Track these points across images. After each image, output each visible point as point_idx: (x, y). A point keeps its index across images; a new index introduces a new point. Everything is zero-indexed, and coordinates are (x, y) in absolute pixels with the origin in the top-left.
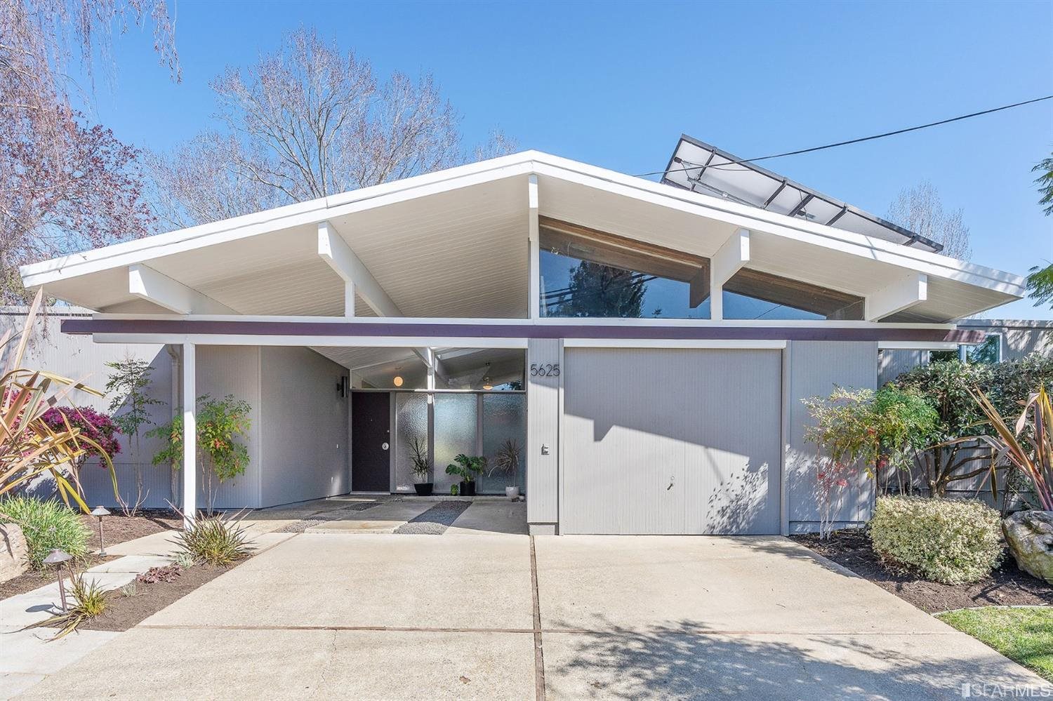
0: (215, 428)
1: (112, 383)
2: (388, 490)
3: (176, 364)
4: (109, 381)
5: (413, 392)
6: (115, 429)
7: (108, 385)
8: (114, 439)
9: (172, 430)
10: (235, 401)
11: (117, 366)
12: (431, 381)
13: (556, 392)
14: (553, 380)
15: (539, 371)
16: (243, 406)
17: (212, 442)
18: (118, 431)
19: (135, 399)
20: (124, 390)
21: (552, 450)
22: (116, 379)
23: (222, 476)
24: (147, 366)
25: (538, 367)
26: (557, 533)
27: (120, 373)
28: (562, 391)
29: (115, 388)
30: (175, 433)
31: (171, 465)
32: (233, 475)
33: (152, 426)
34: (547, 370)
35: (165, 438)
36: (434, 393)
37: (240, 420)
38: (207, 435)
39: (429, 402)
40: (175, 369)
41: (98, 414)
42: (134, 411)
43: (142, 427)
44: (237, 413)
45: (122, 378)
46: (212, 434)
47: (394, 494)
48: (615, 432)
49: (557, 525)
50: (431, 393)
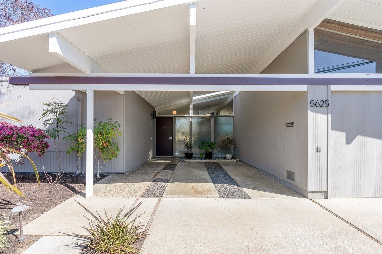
0: (102, 135)
1: (45, 113)
2: (172, 155)
3: (80, 104)
4: (44, 112)
5: (183, 116)
6: (46, 137)
7: (43, 114)
8: (45, 141)
9: (78, 136)
10: (113, 122)
11: (48, 105)
12: (191, 112)
13: (326, 116)
14: (325, 109)
15: (315, 104)
16: (117, 124)
17: (101, 143)
18: (48, 138)
19: (58, 120)
20: (52, 117)
21: (324, 150)
22: (47, 111)
23: (105, 159)
24: (65, 105)
25: (315, 102)
26: (327, 197)
27: (49, 108)
28: (330, 116)
29: (47, 116)
30: (80, 138)
31: (77, 154)
32: (111, 158)
33: (67, 134)
34: (321, 103)
35: (74, 141)
36: (192, 117)
37: (117, 132)
38: (98, 139)
39: (191, 120)
40: (80, 106)
41: (37, 129)
42: (57, 127)
43: (61, 135)
44: (114, 128)
45: (51, 110)
46: (101, 139)
47: (175, 157)
48: (359, 139)
49: (327, 193)
50: (191, 117)
